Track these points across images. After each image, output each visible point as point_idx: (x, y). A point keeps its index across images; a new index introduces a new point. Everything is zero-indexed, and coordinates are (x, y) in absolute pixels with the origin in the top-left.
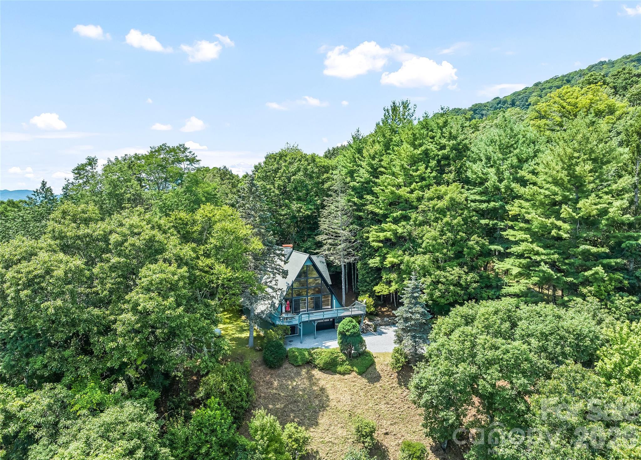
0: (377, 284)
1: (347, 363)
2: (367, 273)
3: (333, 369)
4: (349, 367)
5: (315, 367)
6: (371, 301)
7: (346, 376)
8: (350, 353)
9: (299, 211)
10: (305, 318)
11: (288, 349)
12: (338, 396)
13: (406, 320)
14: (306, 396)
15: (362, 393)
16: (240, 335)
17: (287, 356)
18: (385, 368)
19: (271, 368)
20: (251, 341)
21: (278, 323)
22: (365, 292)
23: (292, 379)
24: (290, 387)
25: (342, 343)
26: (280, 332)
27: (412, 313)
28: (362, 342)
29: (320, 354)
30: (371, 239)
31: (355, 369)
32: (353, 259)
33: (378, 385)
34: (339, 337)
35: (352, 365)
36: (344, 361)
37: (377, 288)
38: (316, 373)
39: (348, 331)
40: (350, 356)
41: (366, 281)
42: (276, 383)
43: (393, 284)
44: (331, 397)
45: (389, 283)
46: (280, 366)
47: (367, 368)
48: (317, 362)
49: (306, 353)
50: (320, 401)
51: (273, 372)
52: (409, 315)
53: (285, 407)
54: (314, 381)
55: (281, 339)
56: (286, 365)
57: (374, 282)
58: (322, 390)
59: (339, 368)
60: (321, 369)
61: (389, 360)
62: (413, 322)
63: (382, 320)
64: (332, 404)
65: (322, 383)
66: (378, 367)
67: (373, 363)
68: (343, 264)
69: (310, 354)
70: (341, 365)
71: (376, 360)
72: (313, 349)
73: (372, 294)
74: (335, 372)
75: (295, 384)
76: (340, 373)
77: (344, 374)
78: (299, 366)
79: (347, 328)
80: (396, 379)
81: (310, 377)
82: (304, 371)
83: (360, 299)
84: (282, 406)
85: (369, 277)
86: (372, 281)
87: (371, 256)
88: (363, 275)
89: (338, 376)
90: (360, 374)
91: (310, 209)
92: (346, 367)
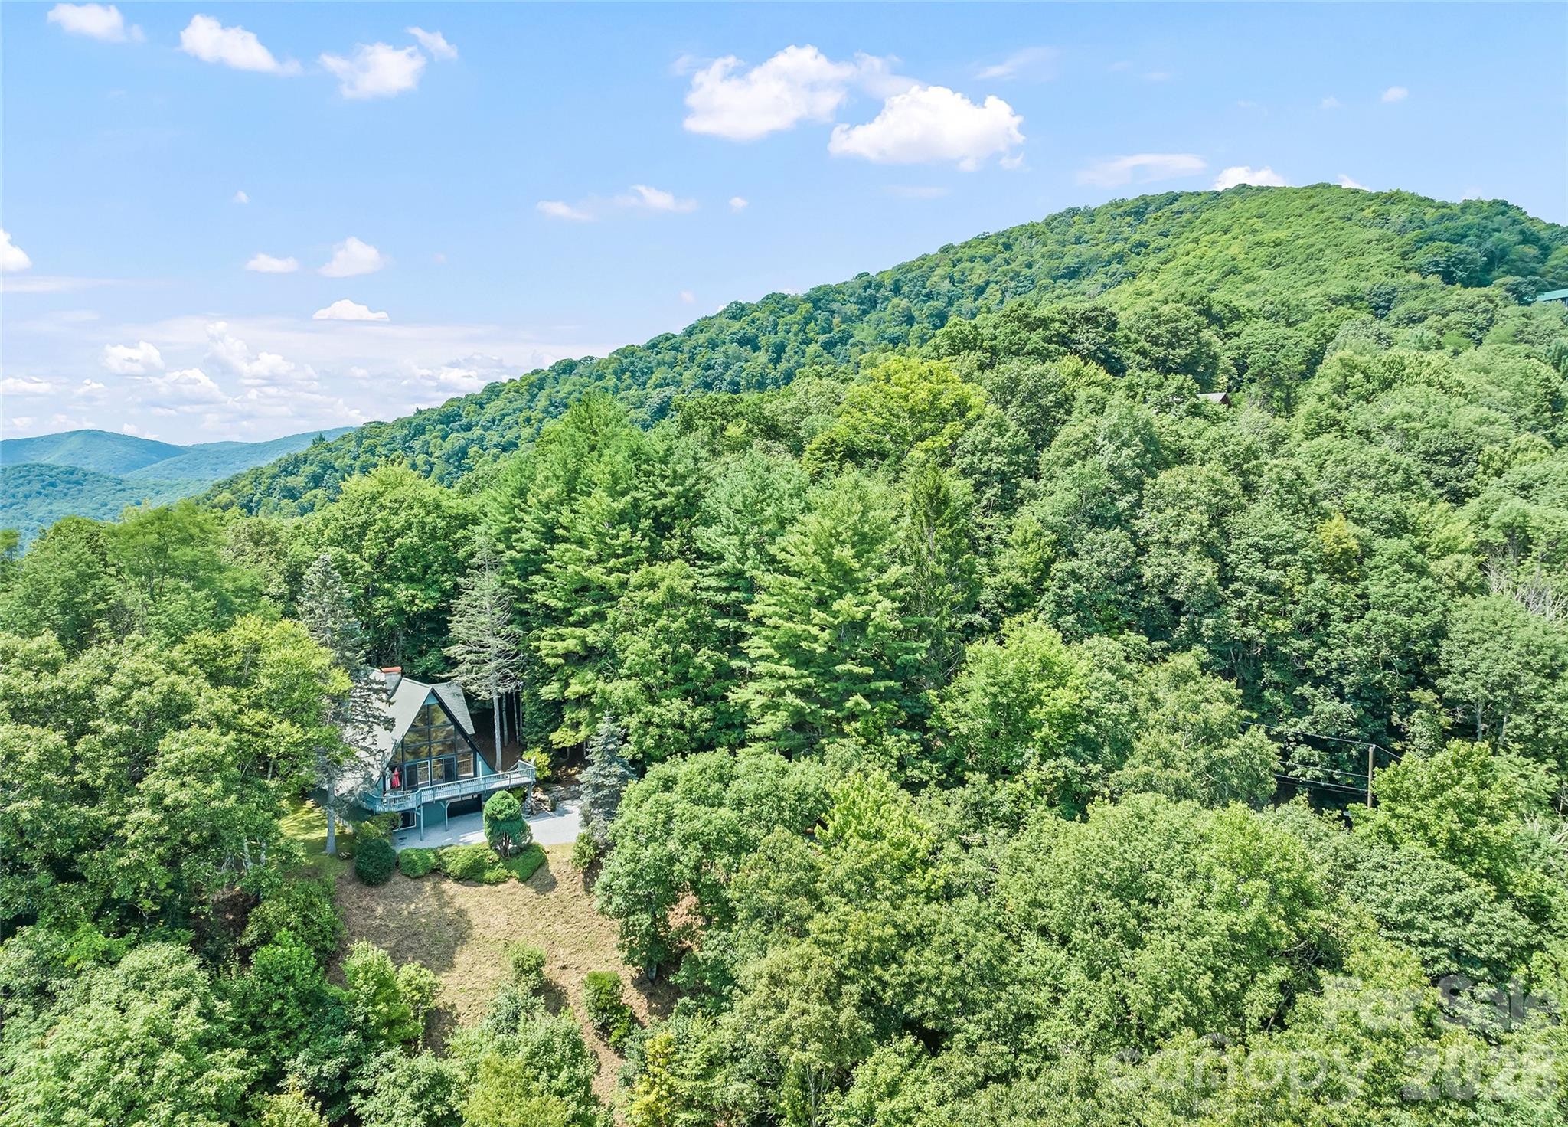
0: (555, 730)
1: (501, 864)
2: (539, 710)
3: (478, 876)
4: (505, 871)
5: (447, 876)
6: (545, 759)
7: (500, 887)
8: (506, 848)
9: (411, 603)
10: (427, 797)
11: (398, 851)
12: (486, 918)
13: (597, 788)
14: (433, 925)
15: (525, 911)
16: (307, 836)
17: (397, 863)
18: (564, 868)
19: (370, 884)
20: (331, 843)
21: (378, 809)
22: (535, 743)
23: (408, 899)
24: (406, 913)
25: (491, 833)
26: (384, 824)
27: (604, 776)
28: (524, 829)
29: (455, 854)
30: (542, 653)
31: (514, 873)
32: (513, 686)
33: (551, 895)
34: (485, 823)
35: (509, 869)
36: (495, 863)
37: (555, 737)
38: (449, 886)
39: (500, 812)
40: (505, 854)
41: (536, 725)
42: (380, 910)
43: (582, 727)
44: (474, 922)
45: (576, 726)
46: (387, 880)
47: (535, 871)
48: (450, 868)
49: (431, 856)
50: (456, 930)
51: (373, 891)
52: (600, 780)
53: (397, 944)
54: (447, 899)
55: (385, 836)
56: (397, 878)
57: (552, 726)
58: (460, 912)
59: (488, 875)
60: (458, 879)
61: (571, 854)
62: (606, 791)
63: (567, 790)
64: (477, 932)
65: (459, 902)
66: (553, 868)
67: (543, 862)
68: (495, 697)
69: (438, 857)
70: (491, 869)
71: (549, 857)
72: (443, 847)
73: (548, 747)
74: (481, 882)
75: (413, 906)
76: (489, 883)
77: (496, 883)
78: (419, 877)
79: (499, 807)
80: (581, 884)
81: (439, 894)
82: (428, 886)
83: (526, 756)
84: (393, 943)
85: (542, 717)
86: (547, 724)
87: (545, 680)
88: (532, 714)
89: (486, 887)
90: (522, 880)
91: (432, 598)
92: (500, 871)
